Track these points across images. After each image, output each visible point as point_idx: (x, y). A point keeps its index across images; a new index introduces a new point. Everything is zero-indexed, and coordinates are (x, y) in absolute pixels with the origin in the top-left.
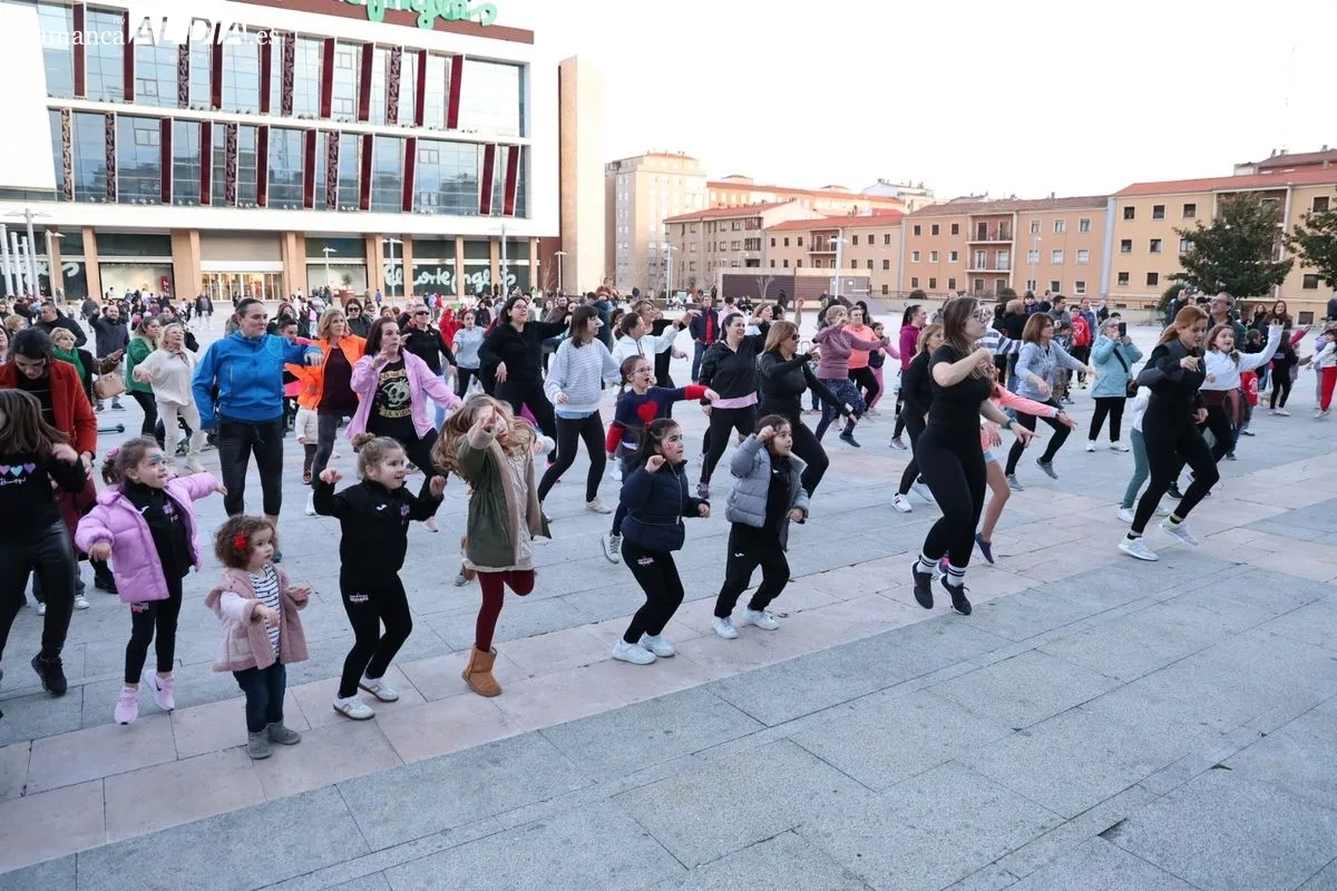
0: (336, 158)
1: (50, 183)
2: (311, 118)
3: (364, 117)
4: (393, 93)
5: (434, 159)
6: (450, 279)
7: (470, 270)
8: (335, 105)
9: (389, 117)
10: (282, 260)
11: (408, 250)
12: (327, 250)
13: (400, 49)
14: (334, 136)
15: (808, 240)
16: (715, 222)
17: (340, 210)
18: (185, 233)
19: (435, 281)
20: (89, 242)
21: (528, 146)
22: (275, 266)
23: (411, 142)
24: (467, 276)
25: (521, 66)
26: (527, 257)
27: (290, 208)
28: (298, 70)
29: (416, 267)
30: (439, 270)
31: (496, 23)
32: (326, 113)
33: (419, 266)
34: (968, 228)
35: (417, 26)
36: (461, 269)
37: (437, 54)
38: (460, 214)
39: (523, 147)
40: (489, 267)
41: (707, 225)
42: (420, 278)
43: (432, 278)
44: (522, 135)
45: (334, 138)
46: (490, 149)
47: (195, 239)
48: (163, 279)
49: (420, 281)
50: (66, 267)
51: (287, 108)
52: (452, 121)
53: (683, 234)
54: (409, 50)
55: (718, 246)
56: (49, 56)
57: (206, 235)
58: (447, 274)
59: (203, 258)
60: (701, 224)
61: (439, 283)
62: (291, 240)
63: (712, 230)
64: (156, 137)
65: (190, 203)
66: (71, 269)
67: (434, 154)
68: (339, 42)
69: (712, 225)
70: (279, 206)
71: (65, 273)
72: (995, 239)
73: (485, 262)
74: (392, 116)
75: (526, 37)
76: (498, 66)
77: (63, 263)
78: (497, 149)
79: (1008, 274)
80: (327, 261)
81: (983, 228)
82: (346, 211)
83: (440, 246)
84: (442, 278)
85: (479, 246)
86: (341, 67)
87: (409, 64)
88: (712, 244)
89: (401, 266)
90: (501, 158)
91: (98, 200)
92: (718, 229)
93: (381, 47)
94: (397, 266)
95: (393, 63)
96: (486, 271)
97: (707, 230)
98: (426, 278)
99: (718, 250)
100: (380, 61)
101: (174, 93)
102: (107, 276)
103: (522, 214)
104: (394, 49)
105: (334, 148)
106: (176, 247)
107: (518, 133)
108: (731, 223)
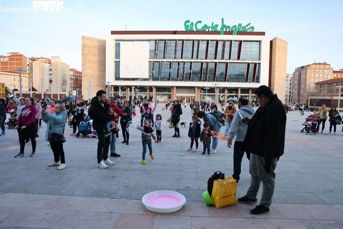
0: (207, 69)
1: (147, 77)
2: (203, 59)
3: (215, 58)
4: (223, 52)
5: (234, 68)
8: (209, 56)
10: (195, 93)
11: (226, 91)
13: (225, 41)
14: (208, 63)
16: (331, 83)
17: (208, 81)
18: (173, 87)
19: (233, 99)
20: (154, 89)
21: (261, 63)
22: (193, 95)
23: (227, 63)
25: (260, 42)
27: (196, 81)
28: (200, 48)
29: (228, 96)
30: (234, 96)
31: (254, 31)
32: (206, 58)
33: (229, 95)
35: (232, 35)
37: (235, 41)
38: (240, 82)
39: (259, 64)
40: (248, 96)
41: (329, 84)
46: (249, 64)
47: (175, 89)
48: (169, 98)
49: (229, 99)
50: (150, 95)
51: (197, 57)
52: (239, 58)
53: (321, 87)
54: (228, 41)
55: (332, 91)
56: (151, 51)
57: (178, 87)
59: (177, 93)
60: (327, 84)
62: (196, 89)
63: (330, 86)
64: (168, 66)
65: (175, 80)
66: (151, 95)
67: (234, 66)
68: (210, 41)
69: (330, 84)
70: (194, 81)
71: (150, 96)
73: (247, 95)
74: (223, 58)
75: (263, 34)
77: (150, 94)
78: (251, 64)
80: (207, 94)
82: (210, 81)
84: (235, 99)
85: (245, 90)
87: (227, 44)
88: (330, 90)
89: (224, 95)
90: (252, 67)
91: (156, 80)
92: (332, 86)
93: (221, 41)
94: (223, 95)
95: (223, 44)
97: (328, 86)
98: (231, 98)
99: (332, 92)
100: (220, 45)
101: (173, 56)
102: (158, 97)
103: (257, 82)
104: (224, 41)
105: (207, 66)
106: (172, 91)
107: (258, 59)
108: (336, 83)
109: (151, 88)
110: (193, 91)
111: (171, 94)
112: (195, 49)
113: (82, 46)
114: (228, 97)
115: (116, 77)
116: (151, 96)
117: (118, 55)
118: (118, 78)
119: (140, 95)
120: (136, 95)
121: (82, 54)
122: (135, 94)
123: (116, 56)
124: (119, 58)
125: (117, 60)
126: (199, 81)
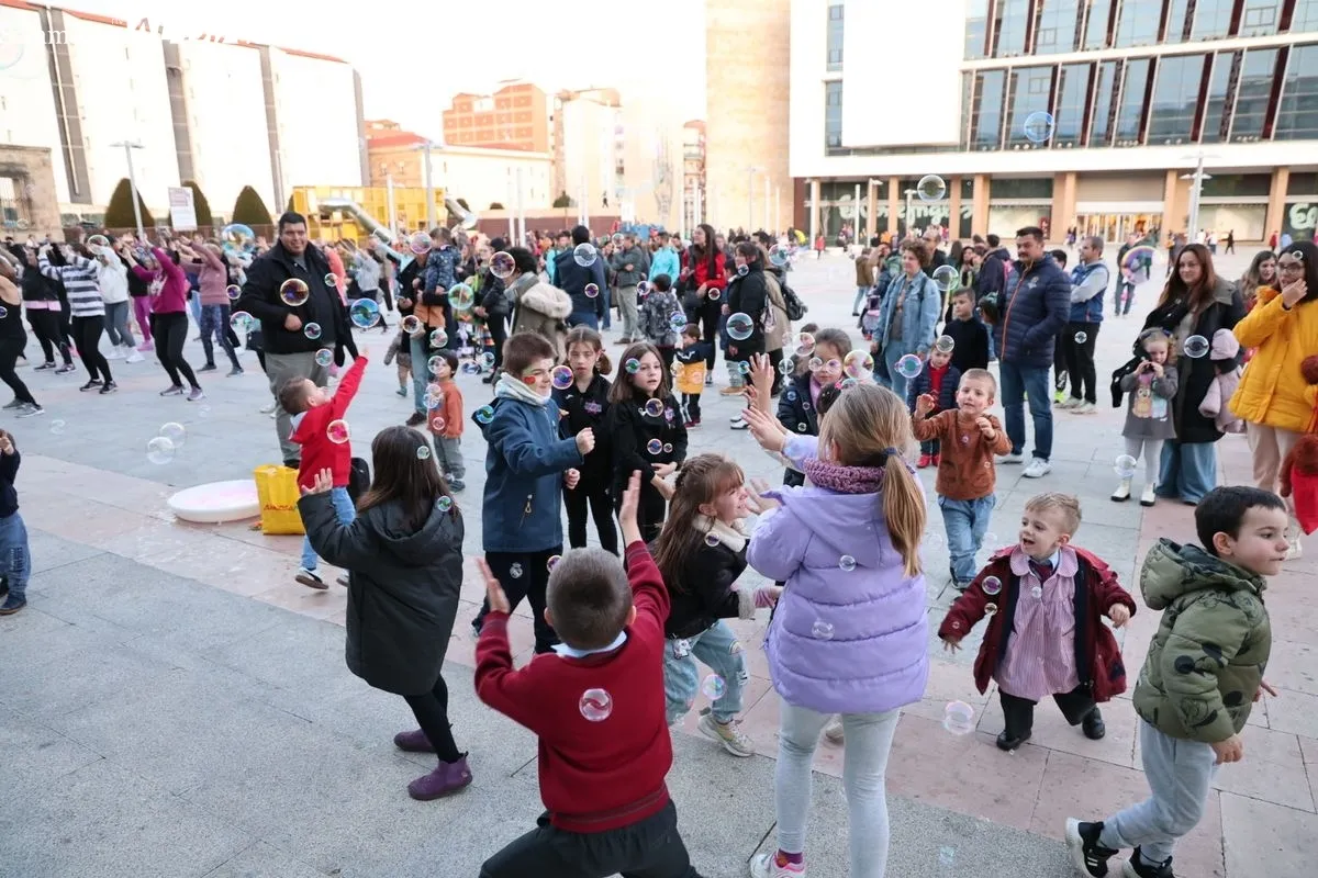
0: (1235, 82)
3: (1284, 27)
8: (1248, 17)
10: (1163, 200)
14: (1238, 55)
17: (1233, 141)
18: (1062, 175)
22: (1154, 207)
27: (1174, 143)
32: (1233, 31)
45: (1238, 58)
47: (1071, 182)
48: (1043, 220)
50: (964, 209)
51: (1185, 32)
56: (970, 26)
57: (1082, 176)
62: (1171, 179)
64: (1047, 83)
65: (1070, 145)
66: (966, 212)
70: (1161, 142)
71: (962, 216)
77: (962, 207)
82: (1241, 141)
91: (988, 149)
94: (1311, 205)
101: (1071, 38)
102: (995, 218)
105: (1235, 69)
106: (1056, 189)
109: (965, 184)
110: (1156, 186)
111: (1050, 206)
113: (709, 31)
115: (828, 145)
116: (966, 216)
117: (835, 57)
118: (836, 149)
119: (923, 212)
120: (905, 211)
121: (708, 63)
122: (903, 209)
123: (829, 60)
124: (840, 69)
125: (834, 76)
126: (1185, 142)
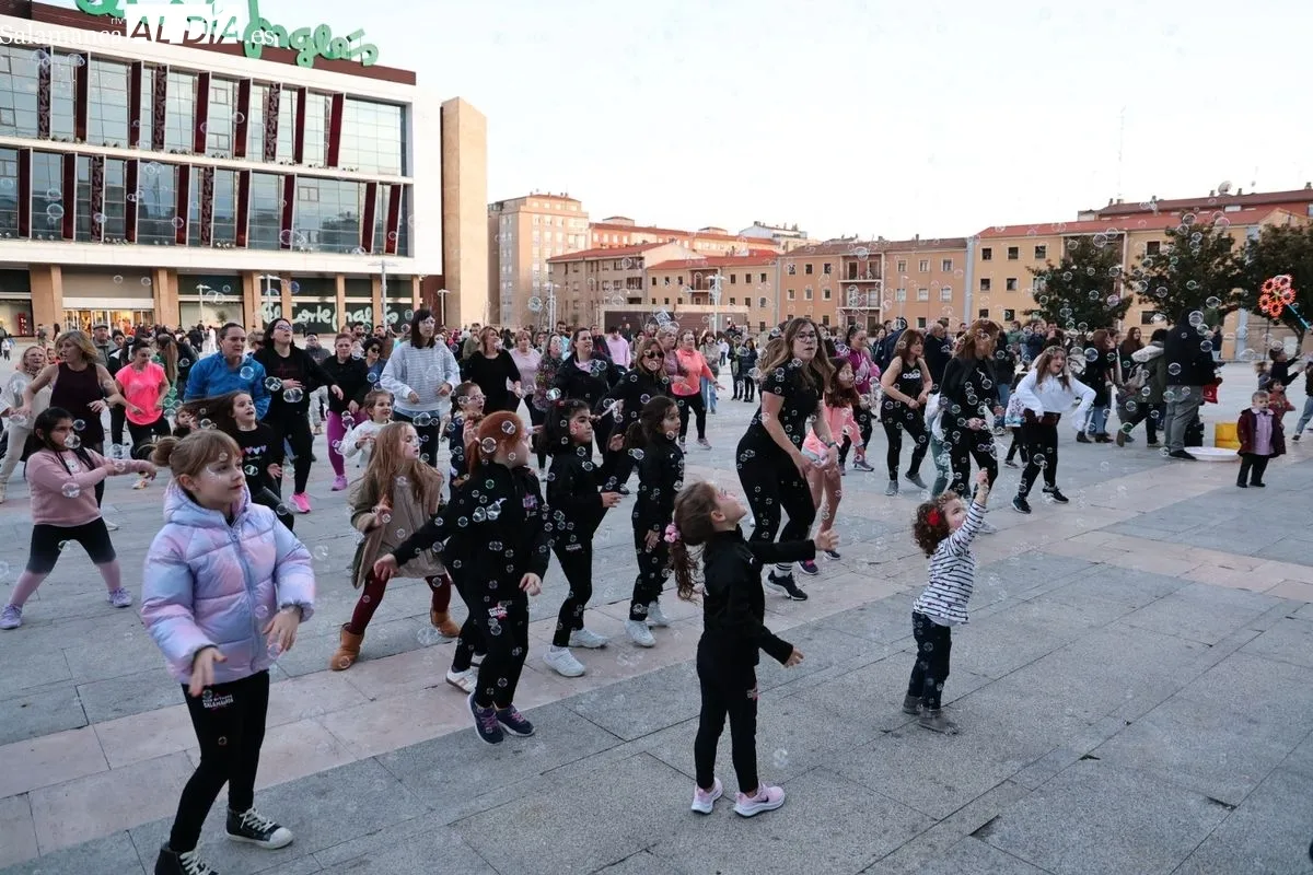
0: (211, 193)
2: (184, 153)
3: (240, 152)
4: (271, 130)
5: (314, 197)
6: (331, 317)
7: (351, 308)
8: (210, 140)
9: (267, 153)
10: (153, 297)
11: (287, 286)
12: (201, 287)
13: (278, 86)
14: (208, 172)
15: (688, 279)
16: (597, 261)
17: (215, 247)
18: (44, 269)
19: (316, 319)
21: (411, 185)
22: (145, 303)
23: (290, 179)
24: (349, 314)
25: (404, 107)
26: (410, 295)
27: (161, 243)
28: (171, 104)
29: (295, 305)
30: (319, 308)
31: (376, 63)
32: (199, 147)
33: (299, 304)
34: (840, 267)
35: (297, 64)
36: (342, 308)
37: (316, 92)
38: (341, 251)
39: (406, 186)
40: (371, 305)
41: (589, 265)
42: (300, 316)
43: (312, 316)
44: (404, 173)
45: (208, 173)
46: (371, 187)
47: (56, 275)
48: (21, 316)
49: (299, 319)
51: (158, 142)
52: (332, 158)
53: (566, 273)
54: (288, 87)
55: (600, 284)
57: (69, 270)
58: (328, 312)
59: (66, 295)
60: (584, 264)
61: (319, 321)
62: (163, 278)
63: (595, 268)
64: (13, 168)
65: (52, 237)
67: (314, 192)
68: (214, 77)
69: (595, 264)
70: (150, 242)
72: (865, 278)
73: (367, 300)
74: (270, 153)
75: (408, 77)
76: (379, 106)
78: (379, 187)
79: (878, 311)
80: (201, 298)
81: (853, 268)
82: (222, 248)
83: (319, 284)
84: (323, 316)
85: (360, 284)
86: (216, 103)
87: (287, 102)
88: (595, 284)
89: (280, 304)
90: (383, 196)
92: (600, 269)
93: (258, 83)
94: (276, 304)
95: (271, 100)
96: (368, 309)
97: (589, 269)
98: (305, 315)
99: (600, 288)
100: (257, 98)
101: (34, 124)
103: (405, 252)
104: (272, 86)
105: (208, 183)
106: (35, 283)
107: (400, 172)
108: (613, 263)
110: (146, 285)
111: (30, 300)
112: (146, 102)
114: (296, 311)
126: (172, 243)
